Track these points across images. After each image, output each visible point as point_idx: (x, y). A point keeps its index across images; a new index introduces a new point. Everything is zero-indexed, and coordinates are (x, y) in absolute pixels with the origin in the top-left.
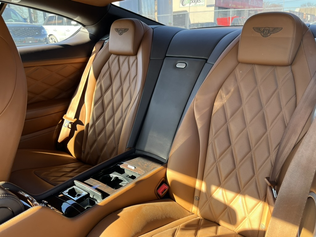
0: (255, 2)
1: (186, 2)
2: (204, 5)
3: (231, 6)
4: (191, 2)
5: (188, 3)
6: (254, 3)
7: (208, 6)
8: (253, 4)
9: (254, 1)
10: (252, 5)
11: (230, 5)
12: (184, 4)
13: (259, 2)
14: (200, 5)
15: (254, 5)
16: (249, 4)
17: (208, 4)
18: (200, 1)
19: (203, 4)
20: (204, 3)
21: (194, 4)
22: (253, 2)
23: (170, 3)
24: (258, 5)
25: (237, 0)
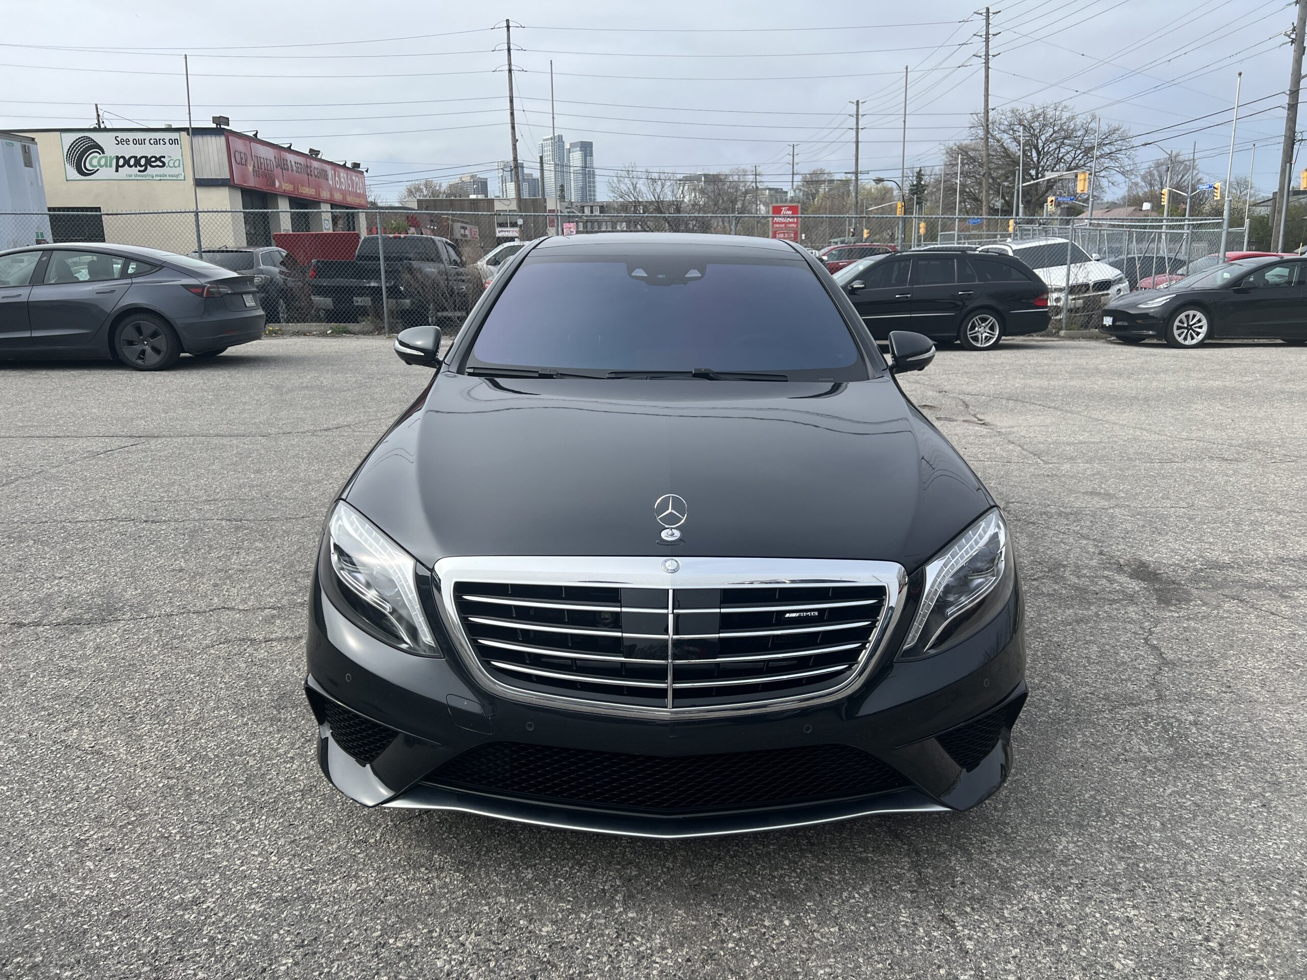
0: (344, 177)
1: (95, 162)
2: (182, 177)
3: (280, 186)
5: (106, 165)
6: (342, 180)
7: (201, 183)
8: (341, 183)
9: (342, 175)
10: (338, 187)
11: (276, 184)
13: (354, 178)
14: (161, 178)
15: (343, 188)
16: (330, 182)
17: (198, 177)
19: (177, 175)
20: (179, 170)
21: (135, 170)
22: (340, 180)
23: (28, 163)
24: (353, 187)
25: (294, 168)
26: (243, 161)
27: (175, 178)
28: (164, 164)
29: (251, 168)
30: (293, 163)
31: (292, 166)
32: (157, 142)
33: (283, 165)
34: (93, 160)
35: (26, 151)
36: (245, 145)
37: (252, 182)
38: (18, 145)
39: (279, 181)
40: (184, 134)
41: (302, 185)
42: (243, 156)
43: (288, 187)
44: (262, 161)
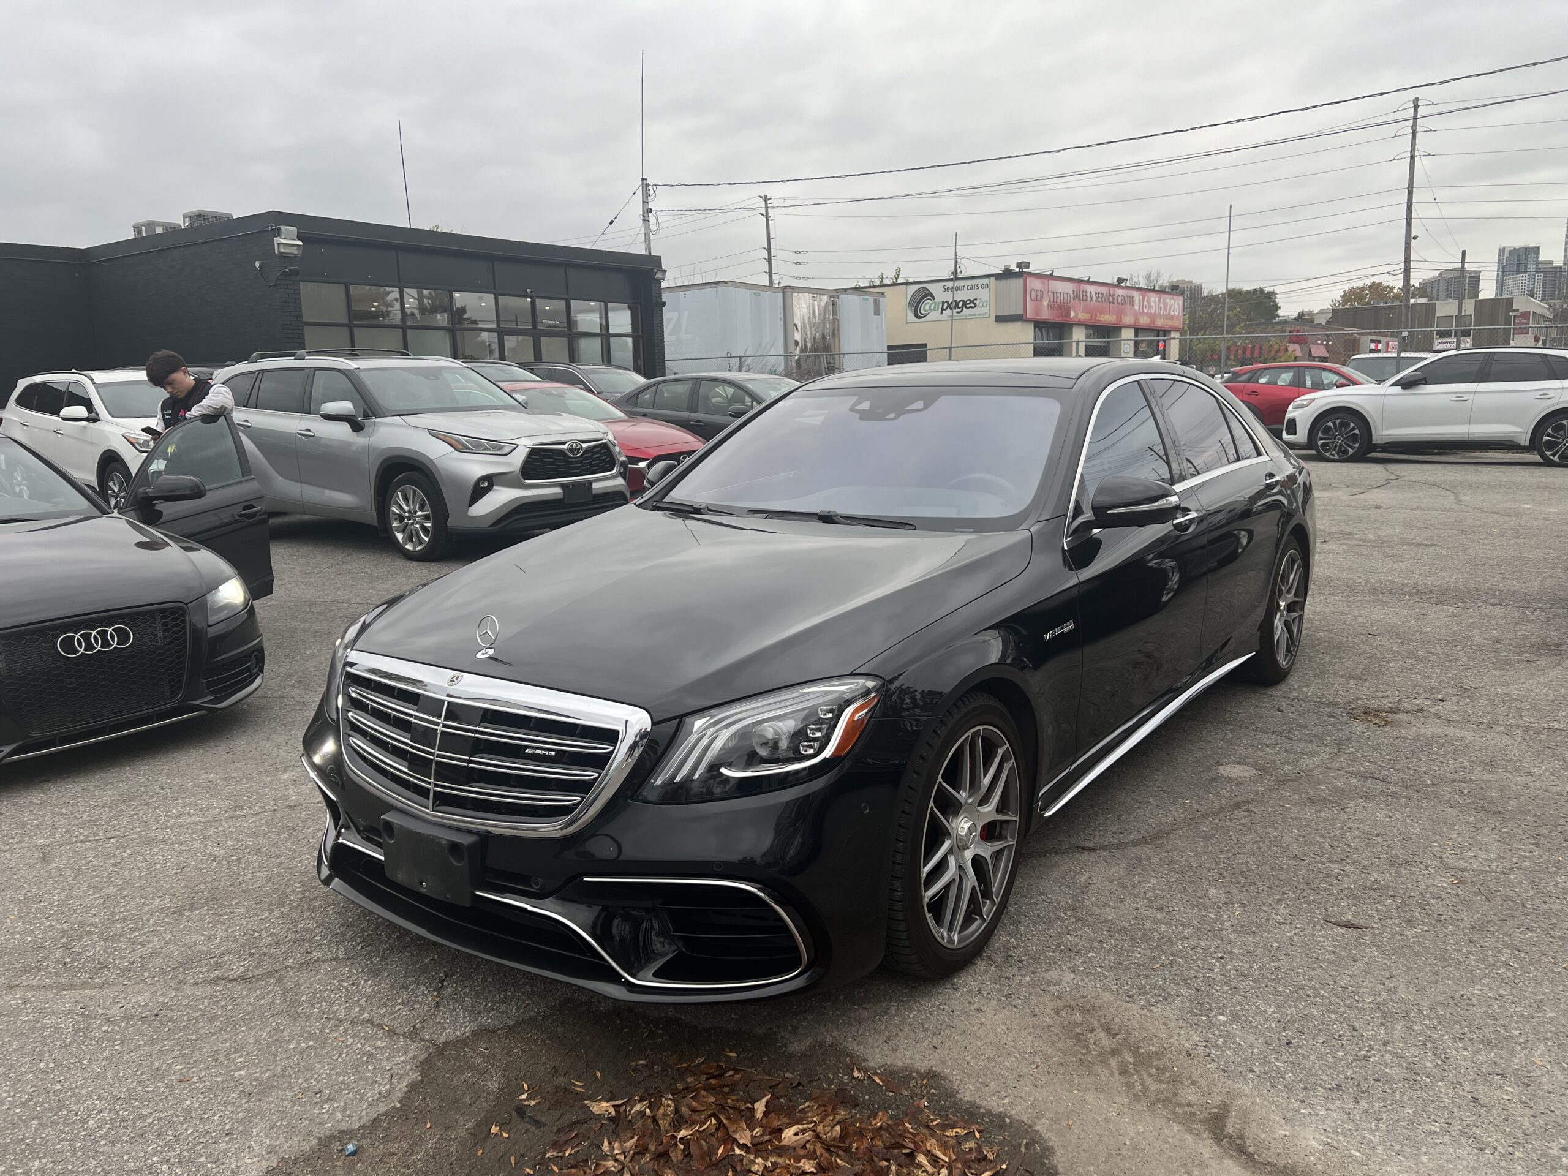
0: (1155, 302)
1: (927, 308)
2: (987, 315)
3: (1077, 316)
4: (945, 307)
5: (934, 309)
6: (1152, 304)
7: (1000, 319)
8: (1150, 307)
9: (1153, 299)
10: (1146, 311)
11: (1072, 314)
12: (923, 312)
13: (1168, 301)
14: (973, 317)
15: (1153, 312)
16: (1137, 308)
17: (999, 314)
18: (972, 305)
19: (984, 314)
20: (986, 310)
21: (954, 312)
22: (1149, 302)
23: (877, 313)
24: (1165, 309)
25: (1094, 298)
26: (1039, 298)
27: (983, 317)
28: (975, 304)
29: (1045, 303)
30: (1093, 294)
31: (1091, 297)
32: (972, 287)
33: (1080, 296)
34: (926, 305)
35: (877, 303)
36: (1043, 283)
37: (1046, 315)
38: (871, 299)
39: (1075, 312)
40: (993, 279)
41: (1101, 313)
42: (1039, 293)
43: (1083, 316)
44: (1059, 295)
